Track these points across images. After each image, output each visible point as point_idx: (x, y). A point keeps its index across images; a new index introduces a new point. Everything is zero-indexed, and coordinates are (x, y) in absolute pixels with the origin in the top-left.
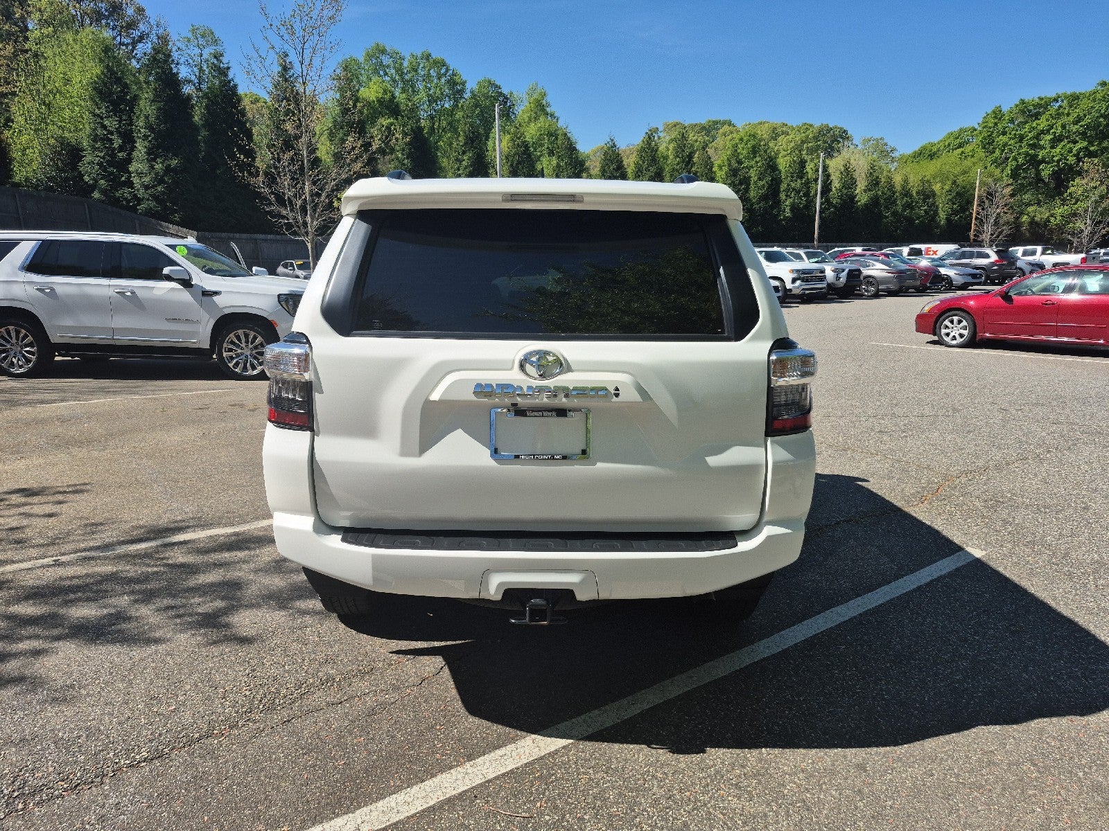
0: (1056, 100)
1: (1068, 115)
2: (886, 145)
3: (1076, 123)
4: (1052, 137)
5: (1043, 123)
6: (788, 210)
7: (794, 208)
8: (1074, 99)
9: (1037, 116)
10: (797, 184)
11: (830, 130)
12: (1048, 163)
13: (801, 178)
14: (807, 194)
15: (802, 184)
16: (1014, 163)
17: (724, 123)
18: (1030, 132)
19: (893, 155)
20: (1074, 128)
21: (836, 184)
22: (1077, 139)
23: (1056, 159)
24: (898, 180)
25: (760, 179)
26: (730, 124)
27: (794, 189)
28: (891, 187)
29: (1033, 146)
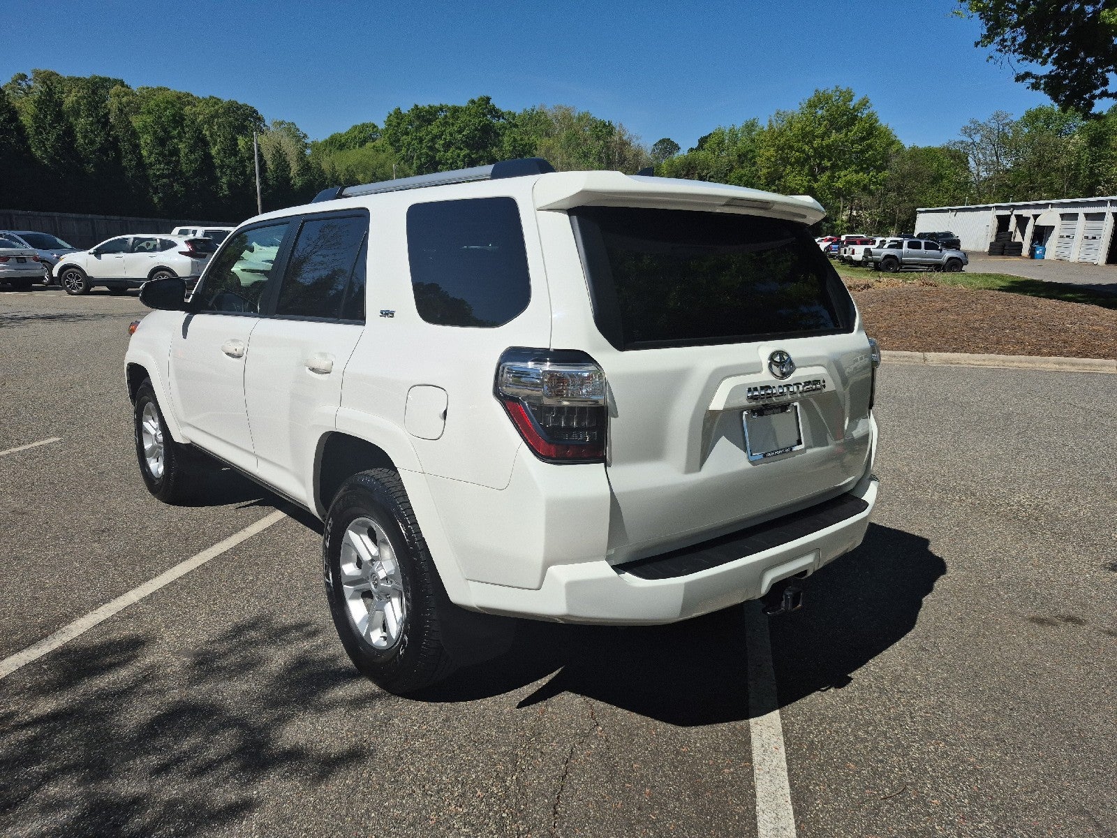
0: (441, 109)
1: (453, 124)
2: (298, 130)
3: (460, 132)
4: (443, 142)
5: (434, 129)
6: (225, 187)
7: (231, 185)
8: (456, 110)
9: (429, 122)
10: (232, 161)
11: (239, 107)
12: (444, 164)
13: (235, 155)
14: (243, 173)
15: (237, 161)
16: (419, 162)
17: (115, 82)
18: (427, 135)
19: (306, 141)
20: (459, 136)
21: (270, 165)
22: (462, 146)
23: (449, 162)
24: (325, 166)
25: (191, 152)
26: (122, 84)
27: (229, 167)
28: (322, 173)
29: (431, 148)
